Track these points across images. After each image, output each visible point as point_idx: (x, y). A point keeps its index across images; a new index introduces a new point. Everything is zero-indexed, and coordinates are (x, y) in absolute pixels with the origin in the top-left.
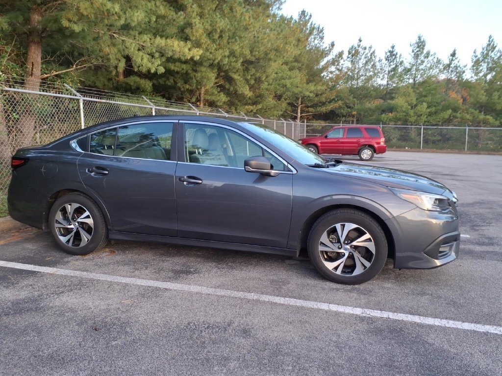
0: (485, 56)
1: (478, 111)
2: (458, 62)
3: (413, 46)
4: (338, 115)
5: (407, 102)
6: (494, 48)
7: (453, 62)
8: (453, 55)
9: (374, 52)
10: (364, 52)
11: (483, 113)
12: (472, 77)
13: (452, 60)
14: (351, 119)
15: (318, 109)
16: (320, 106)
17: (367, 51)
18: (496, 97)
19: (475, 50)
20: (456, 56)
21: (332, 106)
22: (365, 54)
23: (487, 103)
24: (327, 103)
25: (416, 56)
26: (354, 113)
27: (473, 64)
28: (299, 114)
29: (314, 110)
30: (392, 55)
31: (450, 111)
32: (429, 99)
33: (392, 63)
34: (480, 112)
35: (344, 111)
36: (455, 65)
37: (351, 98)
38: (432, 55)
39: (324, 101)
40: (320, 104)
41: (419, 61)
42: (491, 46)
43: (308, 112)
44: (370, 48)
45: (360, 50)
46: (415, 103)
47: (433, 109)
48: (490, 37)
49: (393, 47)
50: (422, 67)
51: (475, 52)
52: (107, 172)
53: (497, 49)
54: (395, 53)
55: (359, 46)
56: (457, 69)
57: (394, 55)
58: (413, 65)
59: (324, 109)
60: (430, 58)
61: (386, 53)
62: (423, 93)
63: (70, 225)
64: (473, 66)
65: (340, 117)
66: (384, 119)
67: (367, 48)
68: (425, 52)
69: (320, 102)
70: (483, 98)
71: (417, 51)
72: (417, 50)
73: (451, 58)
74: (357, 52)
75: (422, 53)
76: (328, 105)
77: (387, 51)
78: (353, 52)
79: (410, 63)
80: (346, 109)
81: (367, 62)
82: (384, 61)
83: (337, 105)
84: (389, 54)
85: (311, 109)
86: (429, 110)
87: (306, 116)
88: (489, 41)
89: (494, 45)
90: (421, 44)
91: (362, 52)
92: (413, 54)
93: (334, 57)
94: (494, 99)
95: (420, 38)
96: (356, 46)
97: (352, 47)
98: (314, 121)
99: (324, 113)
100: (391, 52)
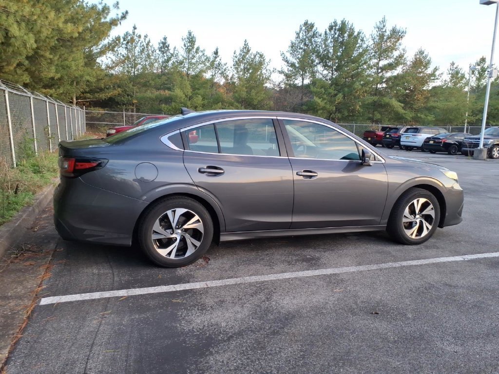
0: (244, 57)
1: (240, 105)
2: (220, 60)
3: (184, 41)
4: (118, 103)
5: (184, 93)
6: (249, 51)
7: (217, 59)
8: (216, 53)
9: (149, 42)
10: (139, 40)
11: (243, 107)
12: (233, 75)
13: (216, 58)
14: (132, 107)
15: (97, 95)
16: (98, 92)
17: (142, 39)
18: (254, 94)
19: (235, 51)
20: (219, 54)
21: (112, 93)
22: (140, 42)
23: (247, 99)
24: (106, 89)
25: (189, 51)
26: (135, 101)
27: (233, 63)
28: (75, 100)
29: (92, 97)
30: (164, 46)
31: (220, 103)
32: (202, 91)
33: (165, 55)
34: (242, 106)
35: (125, 99)
36: (218, 62)
37: (131, 86)
38: (202, 51)
39: (103, 88)
40: (99, 90)
41: (191, 56)
42: (246, 49)
43: (85, 98)
44: (146, 37)
45: (135, 37)
46: (191, 95)
47: (206, 102)
48: (245, 41)
49: (165, 39)
50: (194, 61)
51: (235, 53)
52: (222, 171)
53: (251, 52)
54: (167, 44)
55: (134, 33)
56: (219, 66)
57: (166, 47)
58: (186, 59)
59: (103, 96)
60: (200, 54)
61: (159, 43)
62: (196, 86)
63: (172, 234)
64: (234, 65)
65: (120, 105)
66: (164, 109)
67: (143, 37)
68: (196, 47)
69: (98, 89)
70: (244, 94)
71: (188, 46)
72: (189, 44)
73: (214, 55)
74: (132, 40)
75: (193, 48)
76: (108, 91)
77: (160, 42)
78: (129, 38)
79: (183, 57)
80: (126, 97)
81: (142, 51)
82: (158, 51)
83: (116, 92)
84: (162, 45)
85: (88, 95)
86: (202, 102)
87: (82, 102)
88: (245, 45)
89: (248, 48)
90: (191, 40)
91: (138, 40)
92: (184, 48)
93: (110, 42)
94: (252, 95)
95: (190, 34)
96: (131, 33)
97: (127, 33)
98: (92, 108)
99: (102, 100)
100: (164, 44)
